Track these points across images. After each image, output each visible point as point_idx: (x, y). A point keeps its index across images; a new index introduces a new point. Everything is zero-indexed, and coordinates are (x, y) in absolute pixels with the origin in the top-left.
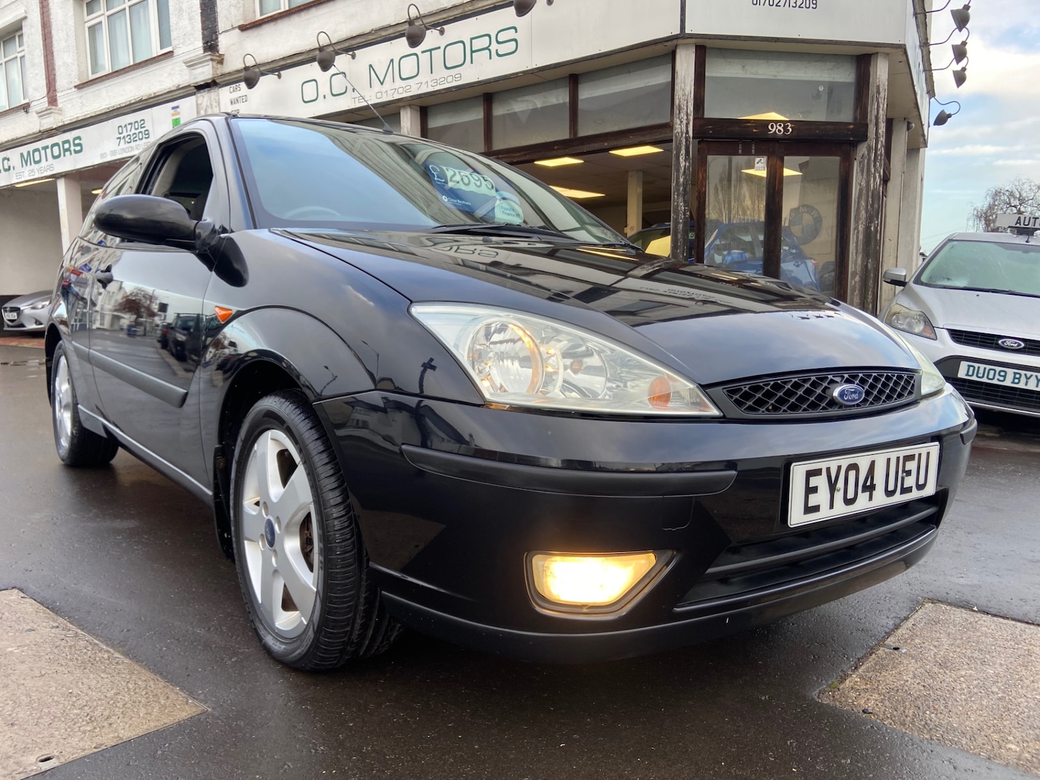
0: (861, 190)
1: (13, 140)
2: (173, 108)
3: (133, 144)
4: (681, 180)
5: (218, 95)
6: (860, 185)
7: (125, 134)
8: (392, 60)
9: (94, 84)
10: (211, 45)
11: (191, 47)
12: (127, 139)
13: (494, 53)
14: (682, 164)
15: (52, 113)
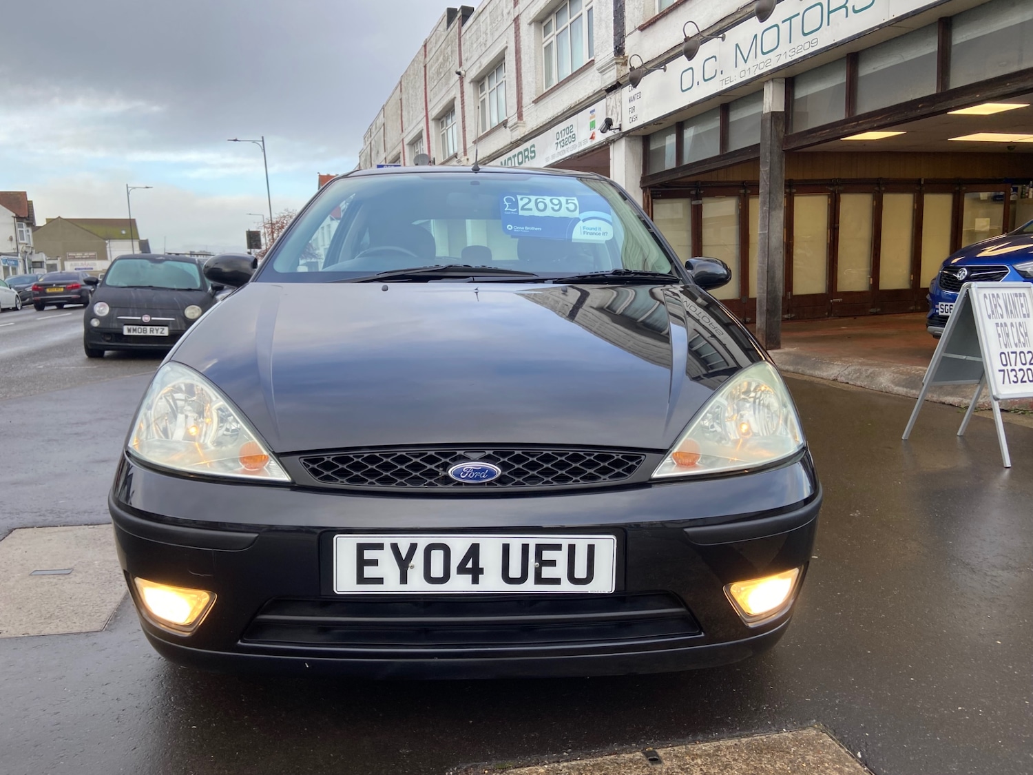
1: (496, 152)
2: (591, 112)
3: (565, 147)
5: (621, 95)
7: (561, 139)
8: (756, 36)
9: (545, 97)
10: (619, 50)
11: (607, 53)
12: (562, 143)
13: (850, 9)
15: (518, 126)
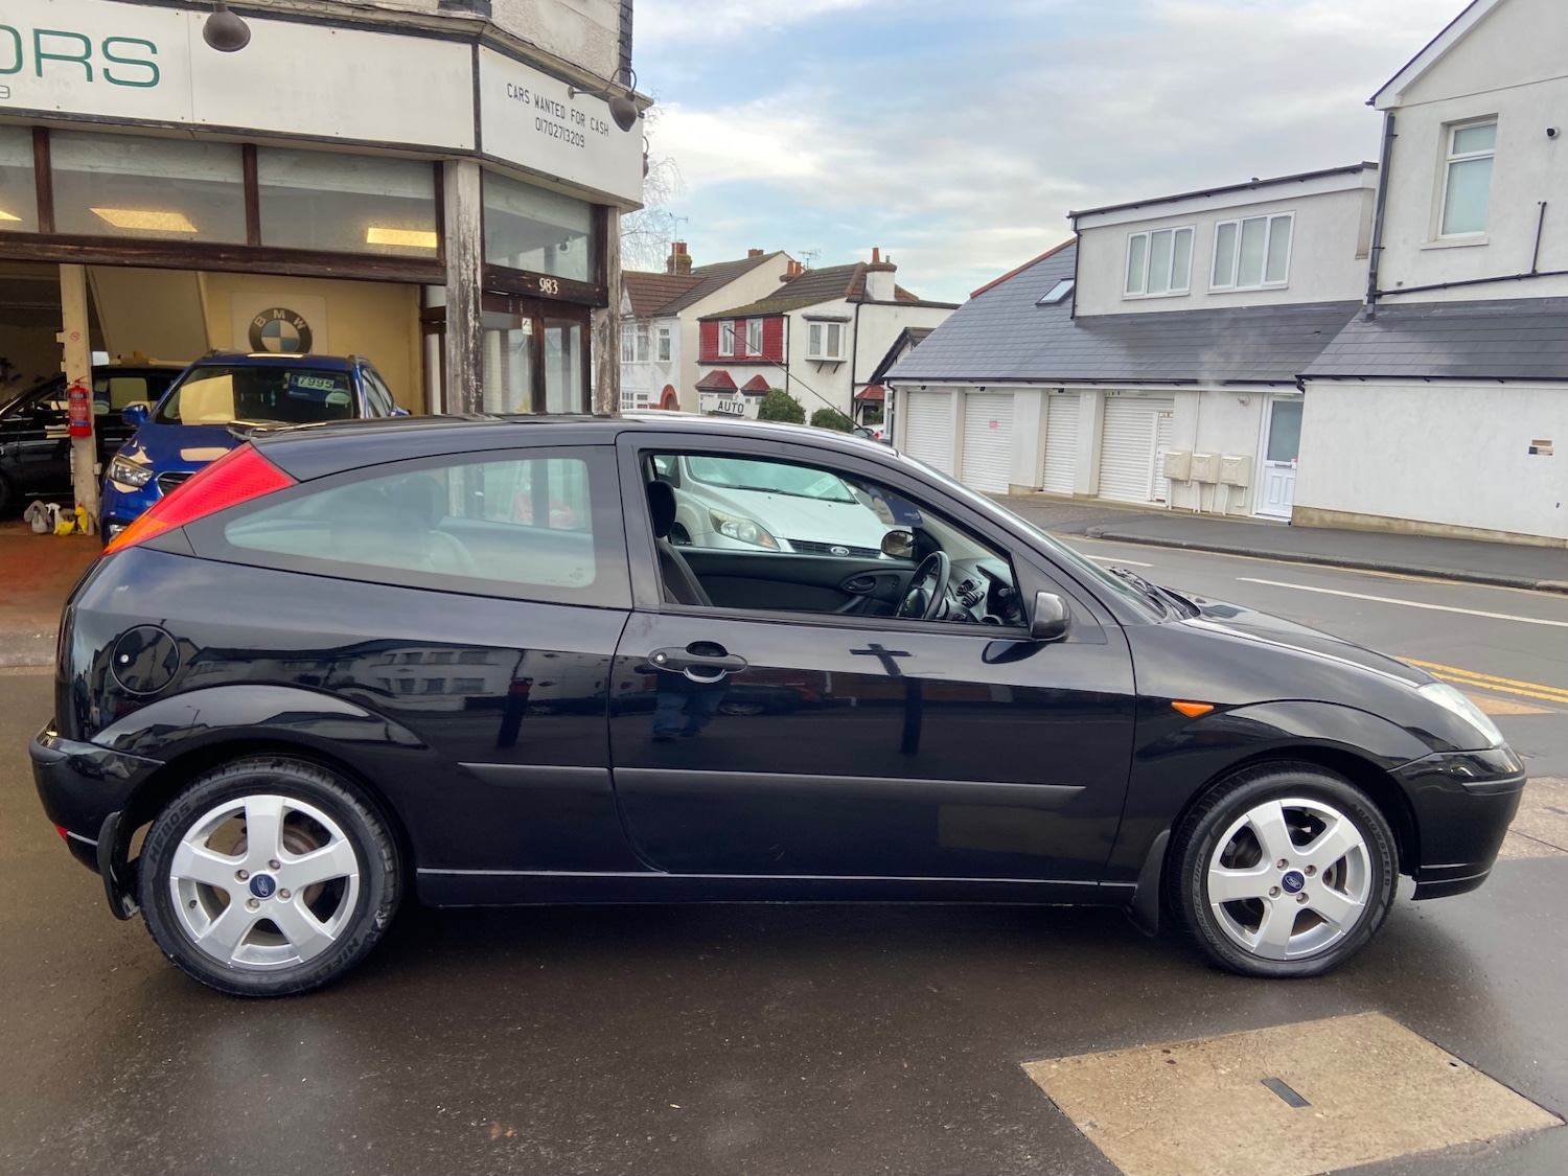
0: (603, 365)
4: (471, 345)
6: (602, 358)
13: (98, 72)
14: (471, 323)
